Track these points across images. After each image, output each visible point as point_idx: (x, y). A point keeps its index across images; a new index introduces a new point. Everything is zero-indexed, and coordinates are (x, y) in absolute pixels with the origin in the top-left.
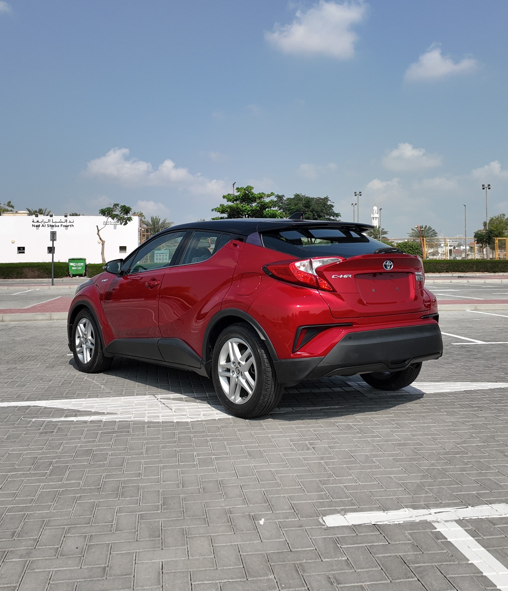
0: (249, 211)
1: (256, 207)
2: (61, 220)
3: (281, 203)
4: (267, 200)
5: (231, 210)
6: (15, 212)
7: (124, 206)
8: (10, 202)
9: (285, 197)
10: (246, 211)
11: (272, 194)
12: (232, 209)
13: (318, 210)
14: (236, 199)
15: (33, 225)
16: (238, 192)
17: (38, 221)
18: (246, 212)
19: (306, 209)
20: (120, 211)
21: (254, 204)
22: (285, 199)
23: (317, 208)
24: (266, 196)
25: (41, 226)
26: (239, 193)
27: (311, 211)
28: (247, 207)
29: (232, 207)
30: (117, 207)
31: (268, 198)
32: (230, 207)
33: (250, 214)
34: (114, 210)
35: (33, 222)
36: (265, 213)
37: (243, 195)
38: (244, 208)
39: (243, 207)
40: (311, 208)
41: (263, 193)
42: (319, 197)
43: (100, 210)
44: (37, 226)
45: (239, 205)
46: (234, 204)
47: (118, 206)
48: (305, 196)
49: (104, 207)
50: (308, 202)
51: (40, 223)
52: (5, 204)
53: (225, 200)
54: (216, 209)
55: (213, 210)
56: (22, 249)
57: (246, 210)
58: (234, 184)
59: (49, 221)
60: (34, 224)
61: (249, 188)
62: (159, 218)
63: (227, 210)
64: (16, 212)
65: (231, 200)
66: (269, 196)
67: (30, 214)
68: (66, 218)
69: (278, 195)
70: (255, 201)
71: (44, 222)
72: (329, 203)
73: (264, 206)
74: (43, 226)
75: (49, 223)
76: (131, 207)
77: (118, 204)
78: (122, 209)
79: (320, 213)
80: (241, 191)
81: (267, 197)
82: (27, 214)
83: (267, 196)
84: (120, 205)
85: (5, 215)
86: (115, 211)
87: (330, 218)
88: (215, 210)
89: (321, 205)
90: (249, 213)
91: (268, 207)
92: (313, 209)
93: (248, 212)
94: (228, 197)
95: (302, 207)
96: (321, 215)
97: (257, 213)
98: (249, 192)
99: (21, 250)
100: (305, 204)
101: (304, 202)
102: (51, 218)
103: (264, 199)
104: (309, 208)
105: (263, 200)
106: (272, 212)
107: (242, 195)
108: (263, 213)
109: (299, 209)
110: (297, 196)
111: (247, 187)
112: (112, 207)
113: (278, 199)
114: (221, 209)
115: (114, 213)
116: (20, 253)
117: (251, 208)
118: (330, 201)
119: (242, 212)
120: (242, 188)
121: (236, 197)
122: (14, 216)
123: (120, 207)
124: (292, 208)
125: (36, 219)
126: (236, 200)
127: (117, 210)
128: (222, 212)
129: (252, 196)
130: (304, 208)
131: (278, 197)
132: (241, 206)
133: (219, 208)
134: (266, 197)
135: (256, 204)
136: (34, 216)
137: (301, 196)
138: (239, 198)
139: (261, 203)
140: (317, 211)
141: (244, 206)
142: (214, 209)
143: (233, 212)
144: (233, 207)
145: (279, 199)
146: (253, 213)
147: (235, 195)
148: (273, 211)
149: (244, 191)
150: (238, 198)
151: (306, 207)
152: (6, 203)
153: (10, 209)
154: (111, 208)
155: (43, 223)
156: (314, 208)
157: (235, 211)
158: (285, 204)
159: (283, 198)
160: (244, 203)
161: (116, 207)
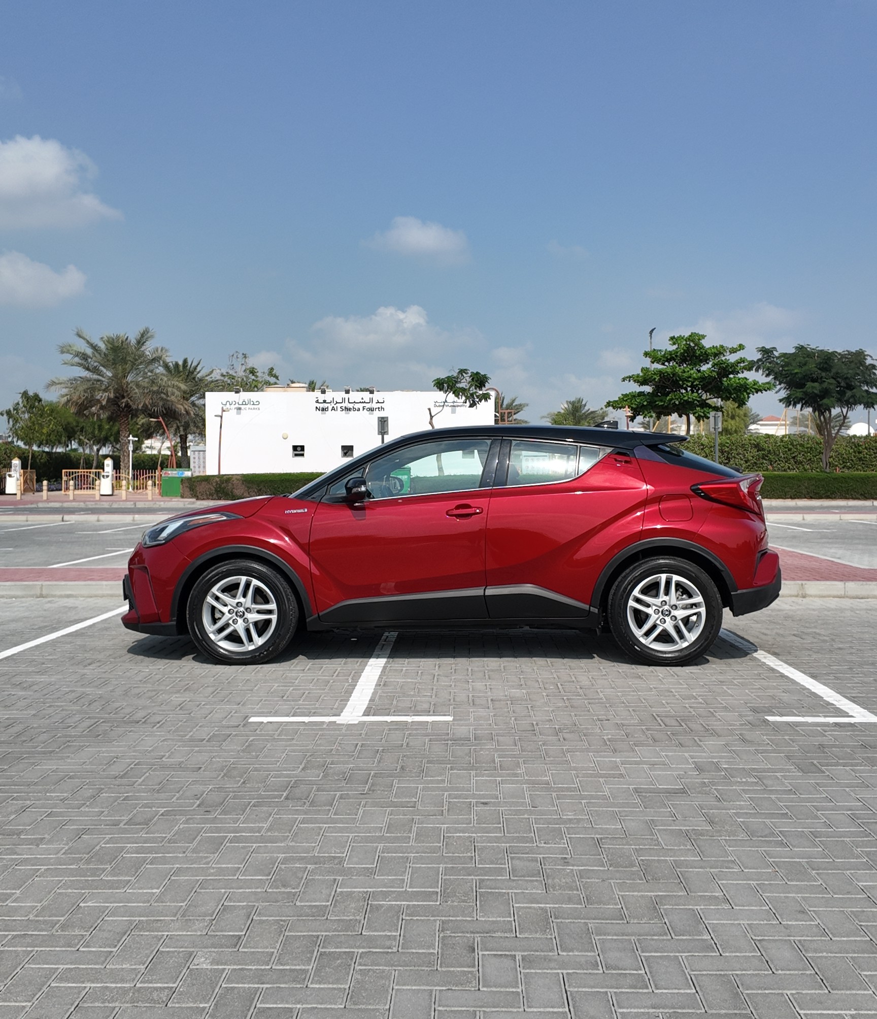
0: (695, 379)
1: (711, 372)
2: (362, 399)
3: (770, 363)
4: (732, 358)
5: (661, 377)
6: (286, 386)
7: (478, 373)
8: (272, 369)
9: (777, 351)
10: (690, 379)
11: (741, 347)
12: (664, 376)
13: (849, 376)
14: (668, 358)
15: (317, 408)
16: (674, 344)
17: (325, 402)
18: (689, 381)
19: (824, 374)
20: (469, 383)
21: (705, 368)
22: (776, 354)
23: (845, 371)
24: (728, 351)
25: (330, 408)
26: (675, 347)
27: (833, 378)
28: (692, 372)
29: (664, 373)
30: (464, 374)
31: (732, 354)
32: (660, 372)
33: (697, 385)
34: (459, 380)
35: (317, 402)
36: (726, 384)
37: (684, 350)
38: (686, 375)
39: (684, 372)
40: (834, 371)
41: (722, 347)
42: (847, 351)
43: (435, 380)
44: (323, 409)
45: (678, 369)
46: (666, 367)
47: (466, 373)
48: (817, 349)
49: (443, 375)
50: (826, 360)
51: (329, 405)
52: (264, 373)
53: (649, 360)
54: (630, 377)
55: (624, 380)
56: (299, 449)
57: (690, 377)
58: (652, 330)
59: (344, 400)
60: (318, 405)
61: (695, 338)
63: (655, 379)
64: (288, 385)
65: (661, 359)
66: (733, 351)
67: (311, 387)
68: (371, 395)
69: (763, 347)
70: (706, 361)
71: (335, 403)
72: (869, 361)
73: (726, 370)
74: (333, 409)
75: (343, 405)
76: (488, 376)
77: (466, 370)
78: (473, 379)
79: (851, 382)
80: (679, 342)
81: (731, 353)
82: (305, 389)
83: (730, 351)
84: (469, 372)
85: (270, 391)
86: (460, 382)
87: (871, 390)
88: (628, 379)
89: (853, 365)
90: (695, 384)
91: (732, 373)
92: (837, 373)
93: (694, 382)
94: (653, 356)
95: (816, 369)
96: (853, 384)
97: (710, 383)
98: (696, 345)
99: (297, 451)
100: (820, 363)
101: (819, 360)
102: (346, 396)
103: (724, 356)
104: (830, 371)
105: (723, 358)
106: (738, 381)
107: (682, 351)
108: (723, 384)
109: (809, 373)
110: (801, 349)
111: (690, 336)
112: (455, 375)
113: (763, 355)
114: (641, 377)
115: (458, 385)
116: (296, 455)
117: (699, 374)
118: (871, 357)
119: (683, 382)
120: (681, 338)
121: (671, 355)
122: (285, 391)
123: (470, 374)
124: (796, 371)
125: (322, 398)
126: (669, 361)
127: (464, 380)
128: (643, 382)
129: (701, 352)
130: (819, 372)
131: (763, 351)
132: (680, 371)
133: (639, 374)
134: (728, 353)
135: (709, 366)
136: (317, 393)
137: (808, 349)
138: (676, 356)
139: (721, 364)
140: (847, 378)
141: (686, 370)
142: (627, 377)
143: (664, 383)
144: (667, 372)
145: (765, 356)
146: (704, 384)
147: (668, 350)
148: (739, 379)
149: (684, 342)
150: (674, 356)
151: (821, 369)
152: (267, 371)
153: (273, 380)
154: (454, 377)
155: (333, 405)
156: (839, 371)
157: (670, 380)
158: (777, 363)
159: (775, 352)
160: (685, 365)
161: (462, 375)
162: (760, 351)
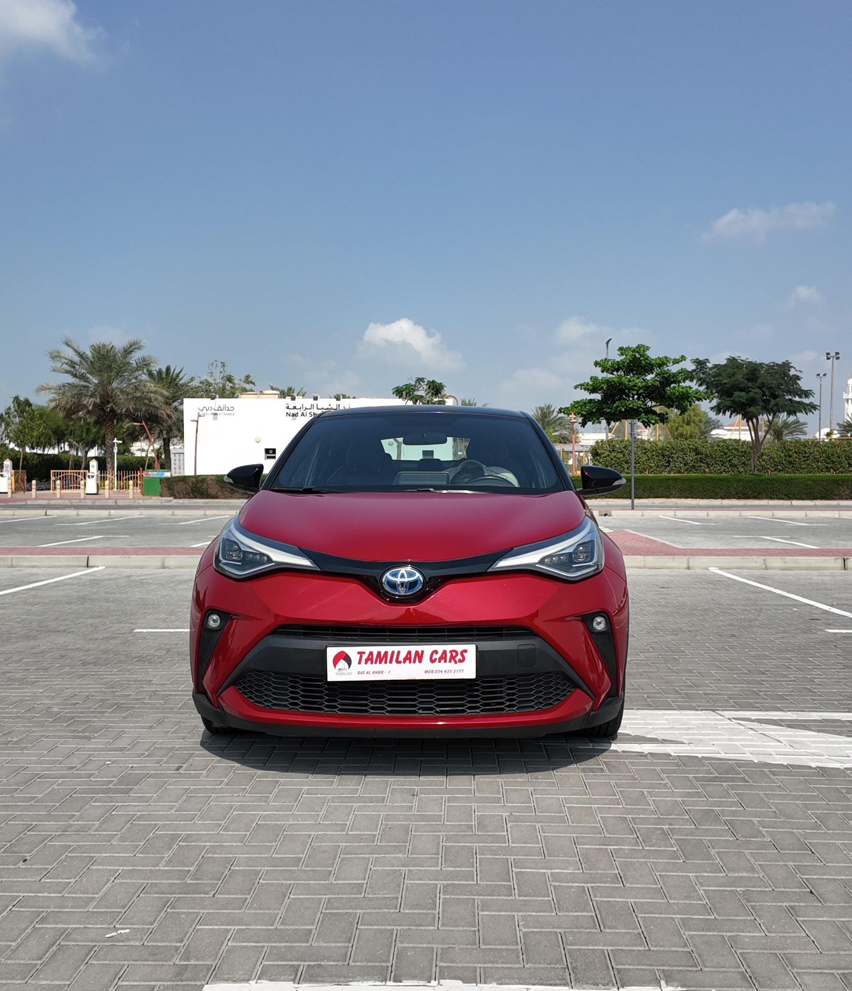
0: (640, 388)
1: (654, 382)
2: (330, 405)
3: (703, 374)
4: (674, 369)
5: (608, 386)
6: (260, 393)
7: (433, 382)
8: (248, 377)
9: (709, 362)
10: (635, 388)
11: (683, 358)
12: (611, 385)
13: (773, 386)
14: (616, 367)
15: (287, 413)
16: (622, 354)
17: (295, 408)
18: (634, 390)
19: (750, 384)
20: (426, 391)
21: (649, 377)
22: (709, 365)
23: (770, 382)
24: (671, 362)
25: (300, 414)
26: (623, 357)
27: (758, 387)
28: (637, 381)
29: (611, 382)
30: (421, 383)
31: (676, 365)
32: (608, 382)
33: (642, 393)
34: (416, 388)
35: (288, 408)
36: (668, 392)
37: (630, 361)
38: (631, 384)
39: (630, 381)
40: (759, 381)
41: (666, 358)
42: (773, 363)
43: (395, 388)
44: (293, 415)
45: (624, 378)
46: (614, 376)
47: (424, 382)
48: (747, 360)
49: (401, 384)
50: (753, 371)
51: (298, 411)
52: (241, 380)
53: (599, 369)
54: (581, 385)
55: (576, 387)
56: (271, 452)
57: (635, 386)
58: (608, 342)
59: (312, 406)
60: (289, 411)
61: (641, 349)
62: (475, 402)
63: (603, 387)
64: (261, 392)
65: (609, 369)
66: (676, 362)
67: (283, 395)
68: (338, 402)
69: (697, 359)
70: (651, 371)
71: (304, 409)
72: (792, 372)
73: (668, 380)
74: (303, 414)
75: (312, 411)
76: (444, 384)
77: (423, 379)
78: (429, 387)
79: (775, 391)
80: (627, 353)
81: (674, 364)
82: (277, 396)
83: (673, 362)
84: (426, 381)
85: (244, 398)
86: (418, 390)
87: (794, 399)
88: (580, 387)
89: (777, 376)
90: (640, 392)
91: (674, 382)
92: (763, 383)
93: (639, 391)
94: (603, 365)
95: (743, 380)
96: (777, 393)
97: (654, 392)
98: (641, 356)
99: (269, 453)
100: (747, 374)
101: (746, 371)
102: (315, 402)
103: (667, 366)
104: (756, 381)
105: (666, 369)
106: (681, 390)
107: (628, 361)
108: (666, 392)
109: (737, 383)
110: (732, 360)
111: (637, 347)
112: (413, 383)
113: (697, 366)
114: (590, 385)
115: (416, 393)
116: (268, 457)
117: (644, 384)
118: (795, 368)
119: (628, 390)
120: (628, 348)
121: (618, 365)
122: (258, 398)
123: (426, 383)
124: (724, 381)
125: (292, 404)
126: (617, 370)
127: (421, 388)
128: (593, 390)
129: (646, 363)
130: (746, 382)
131: (697, 362)
132: (626, 380)
133: (588, 383)
134: (671, 364)
135: (652, 376)
136: (288, 399)
137: (739, 361)
138: (624, 366)
139: (664, 374)
140: (771, 387)
141: (631, 380)
142: (579, 385)
143: (611, 391)
144: (614, 381)
145: (699, 367)
146: (648, 393)
147: (616, 360)
148: (683, 388)
149: (632, 353)
150: (621, 366)
151: (748, 380)
152: (243, 379)
153: (248, 387)
154: (412, 385)
155: (302, 411)
156: (764, 381)
157: (616, 389)
158: (709, 374)
159: (708, 364)
160: (631, 375)
161: (420, 383)
162: (694, 362)
